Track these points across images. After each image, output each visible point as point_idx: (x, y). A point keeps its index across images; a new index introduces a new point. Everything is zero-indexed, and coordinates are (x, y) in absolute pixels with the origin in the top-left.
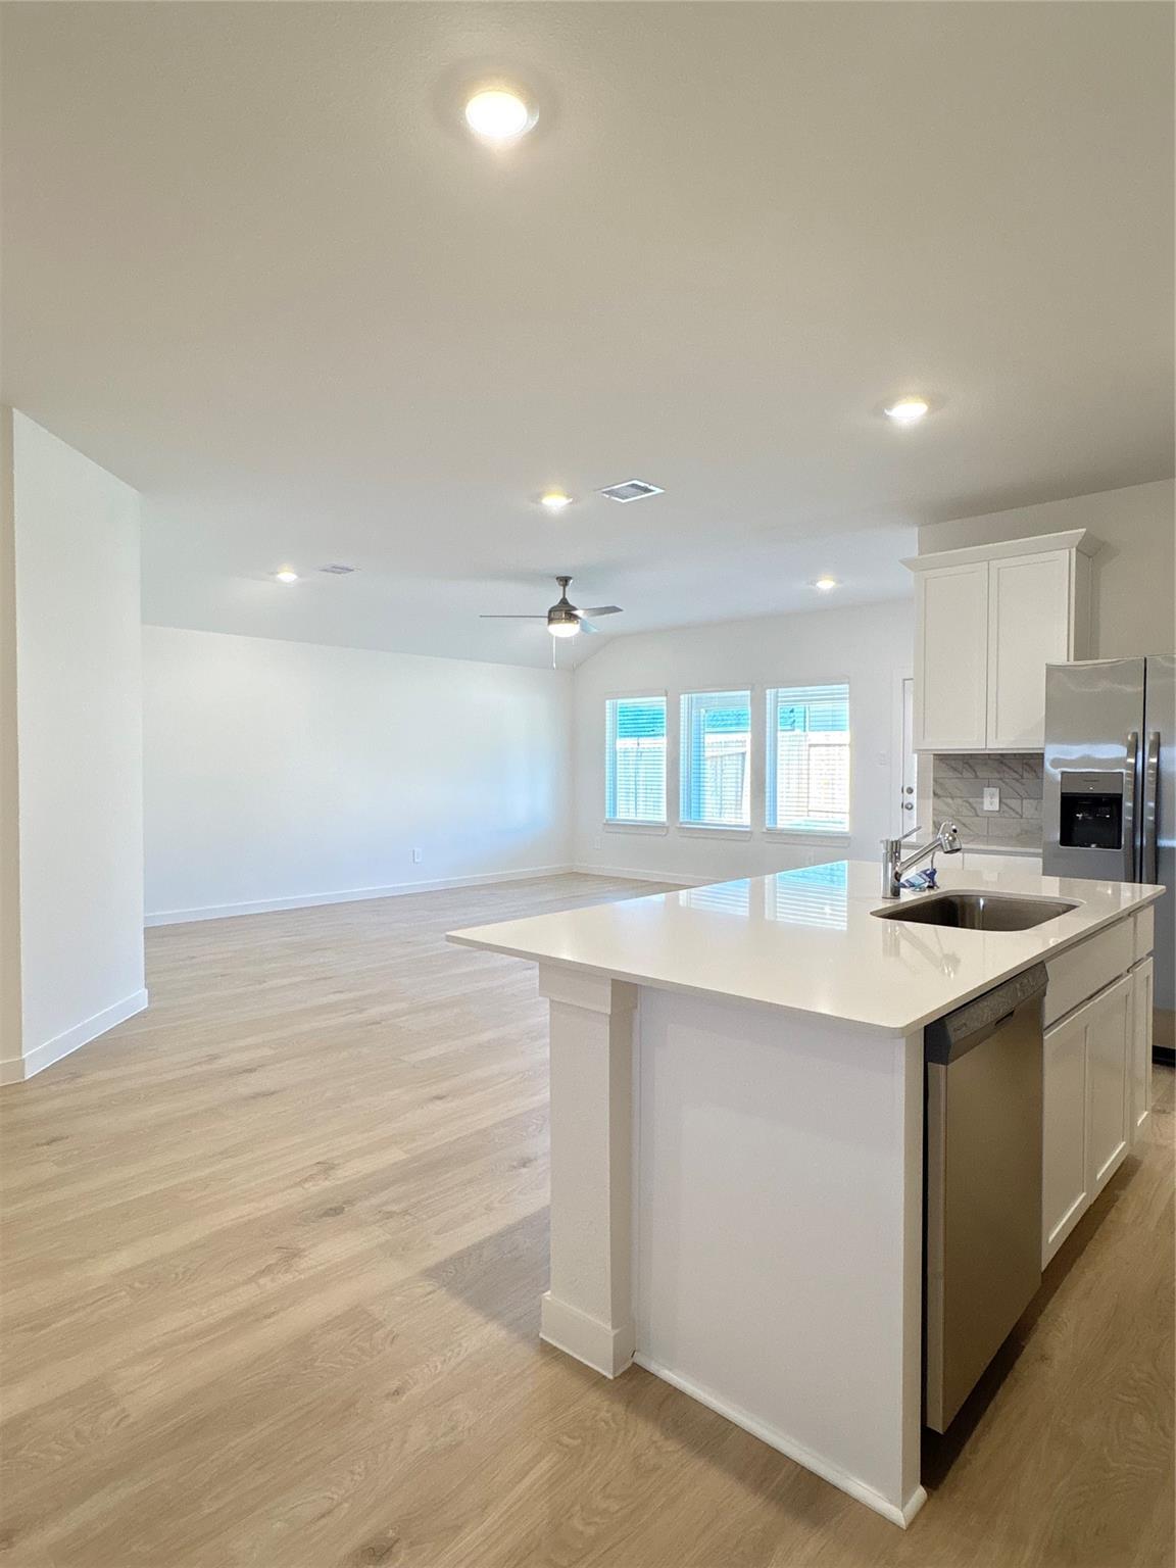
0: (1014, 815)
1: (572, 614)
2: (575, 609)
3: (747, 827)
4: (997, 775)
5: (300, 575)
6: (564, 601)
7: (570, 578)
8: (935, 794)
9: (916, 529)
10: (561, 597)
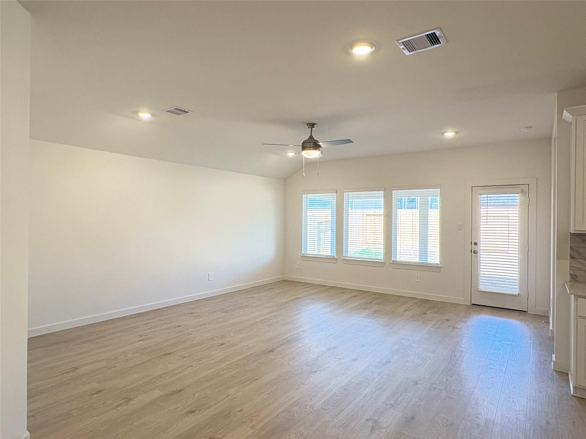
1: (317, 144)
2: (319, 142)
3: (381, 260)
5: (153, 115)
6: (311, 137)
7: (315, 124)
9: (556, 95)
10: (310, 135)
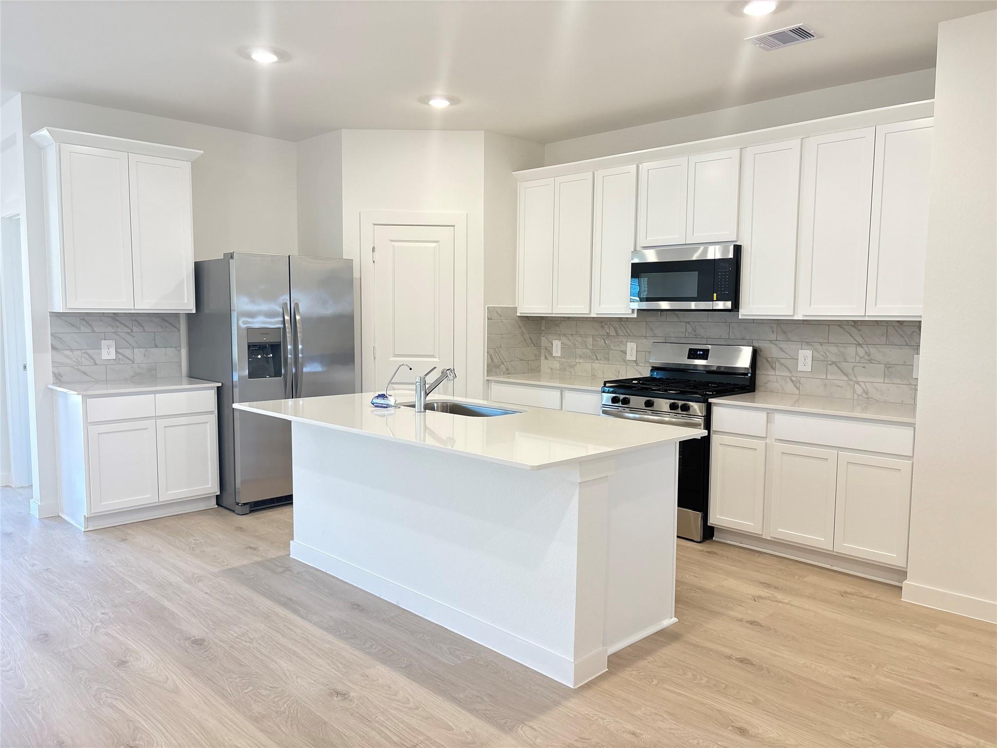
0: (128, 362)
4: (111, 329)
8: (54, 348)
9: (19, 96)
